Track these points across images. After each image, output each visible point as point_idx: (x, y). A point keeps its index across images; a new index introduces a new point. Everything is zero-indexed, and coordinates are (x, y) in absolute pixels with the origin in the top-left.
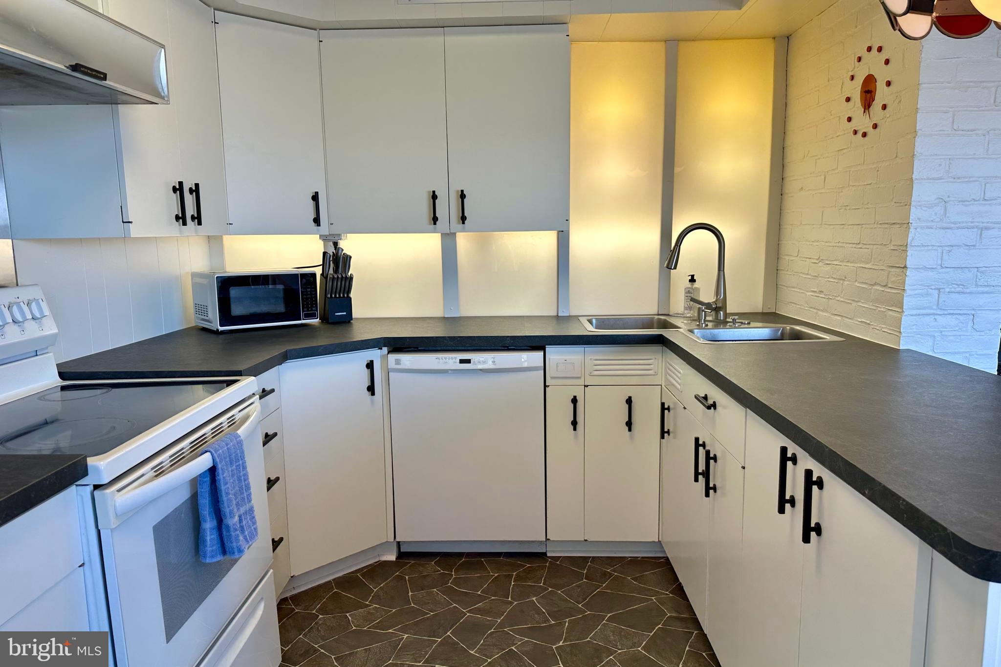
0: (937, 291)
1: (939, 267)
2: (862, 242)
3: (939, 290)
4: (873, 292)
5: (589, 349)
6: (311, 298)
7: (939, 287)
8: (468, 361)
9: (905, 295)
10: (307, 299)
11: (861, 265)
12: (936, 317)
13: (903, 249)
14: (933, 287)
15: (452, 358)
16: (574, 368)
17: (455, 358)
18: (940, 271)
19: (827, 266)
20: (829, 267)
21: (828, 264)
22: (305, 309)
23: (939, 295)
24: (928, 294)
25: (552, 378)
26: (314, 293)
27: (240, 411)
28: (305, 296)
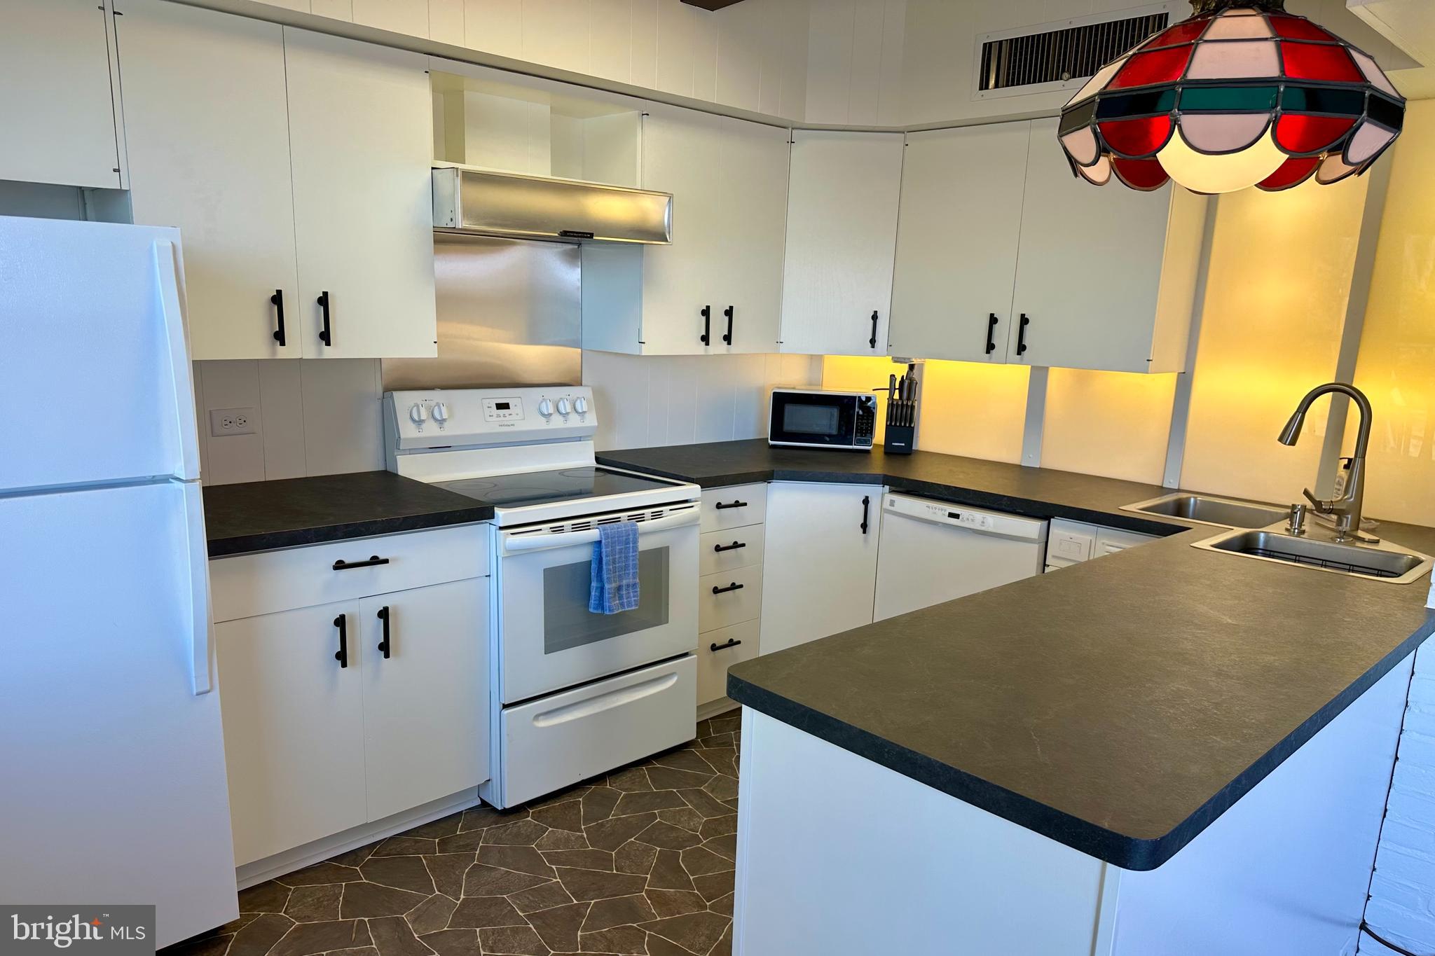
5: (1103, 530)
6: (867, 424)
8: (956, 516)
10: (862, 424)
15: (942, 510)
16: (1080, 550)
17: (945, 511)
22: (859, 435)
25: (1054, 557)
26: (870, 418)
27: (671, 510)
28: (860, 421)
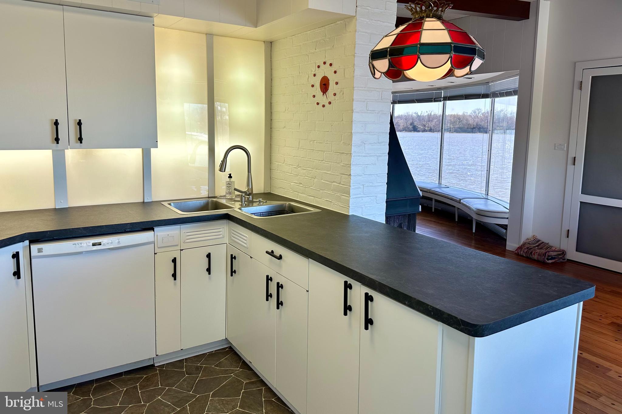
0: (362, 186)
1: (363, 175)
2: (324, 160)
3: (363, 185)
4: (332, 186)
7: (363, 184)
8: (100, 244)
9: (351, 188)
11: (325, 172)
12: (363, 198)
13: (349, 165)
14: (361, 184)
16: (174, 239)
17: (89, 242)
18: (364, 176)
19: (304, 170)
20: (305, 171)
21: (303, 169)
23: (363, 188)
24: (359, 188)
25: (159, 248)
